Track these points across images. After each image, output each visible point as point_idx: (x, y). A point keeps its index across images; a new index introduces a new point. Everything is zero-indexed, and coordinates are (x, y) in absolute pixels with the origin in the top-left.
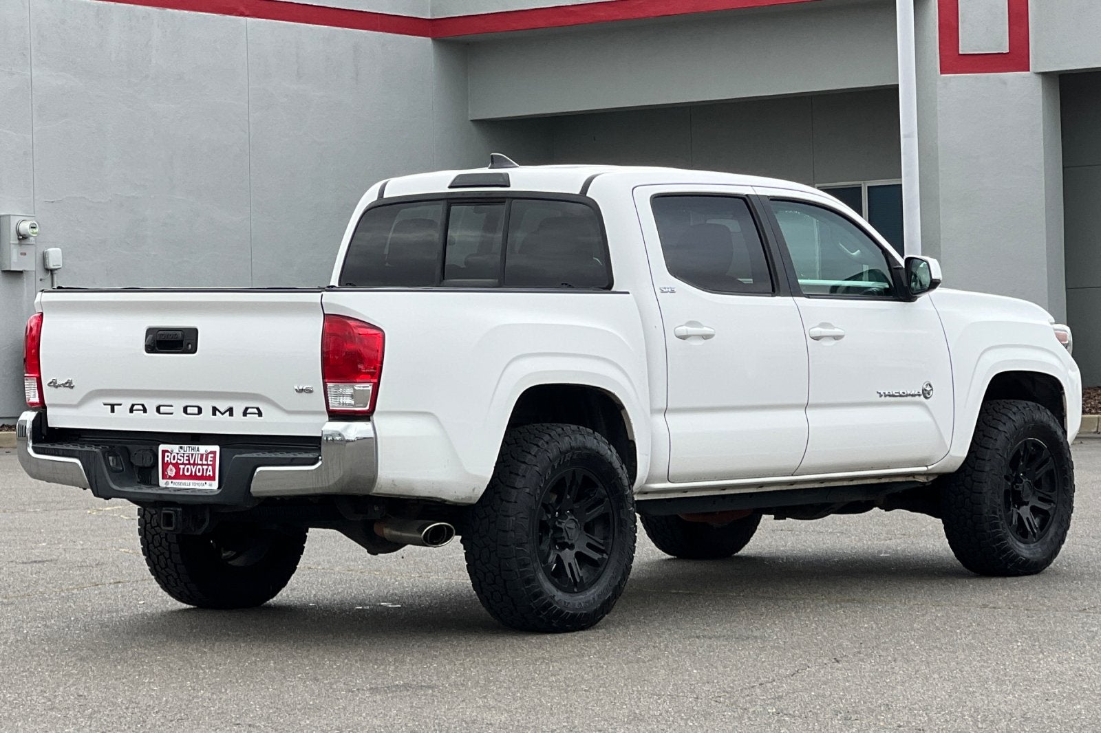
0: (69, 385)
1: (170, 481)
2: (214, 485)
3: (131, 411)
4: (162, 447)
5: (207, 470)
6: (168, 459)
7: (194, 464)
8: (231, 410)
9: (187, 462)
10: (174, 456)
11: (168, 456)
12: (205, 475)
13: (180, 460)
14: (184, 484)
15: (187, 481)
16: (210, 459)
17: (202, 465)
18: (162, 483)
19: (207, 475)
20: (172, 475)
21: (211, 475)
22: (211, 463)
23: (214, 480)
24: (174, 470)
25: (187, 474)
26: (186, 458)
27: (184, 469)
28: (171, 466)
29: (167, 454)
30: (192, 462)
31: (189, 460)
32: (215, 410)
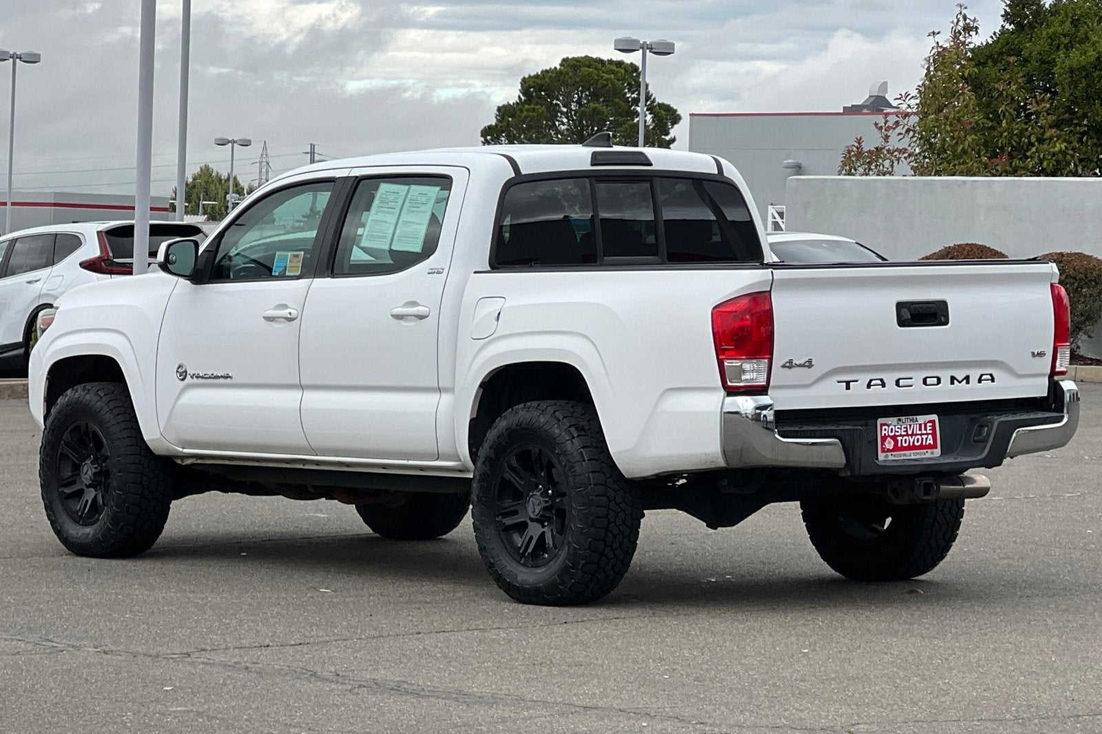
0: (809, 364)
1: (889, 454)
2: (937, 452)
3: (869, 386)
4: (880, 421)
5: (926, 439)
6: (886, 432)
7: (912, 435)
8: (967, 378)
9: (905, 433)
10: (892, 429)
11: (885, 430)
12: (924, 444)
13: (898, 432)
14: (905, 455)
15: (907, 452)
16: (928, 428)
17: (921, 435)
18: (881, 456)
19: (927, 444)
20: (891, 448)
21: (932, 443)
22: (931, 432)
23: (936, 448)
24: (893, 443)
25: (904, 445)
26: (903, 429)
27: (902, 440)
28: (889, 439)
29: (884, 427)
30: (910, 432)
31: (907, 431)
32: (953, 379)
